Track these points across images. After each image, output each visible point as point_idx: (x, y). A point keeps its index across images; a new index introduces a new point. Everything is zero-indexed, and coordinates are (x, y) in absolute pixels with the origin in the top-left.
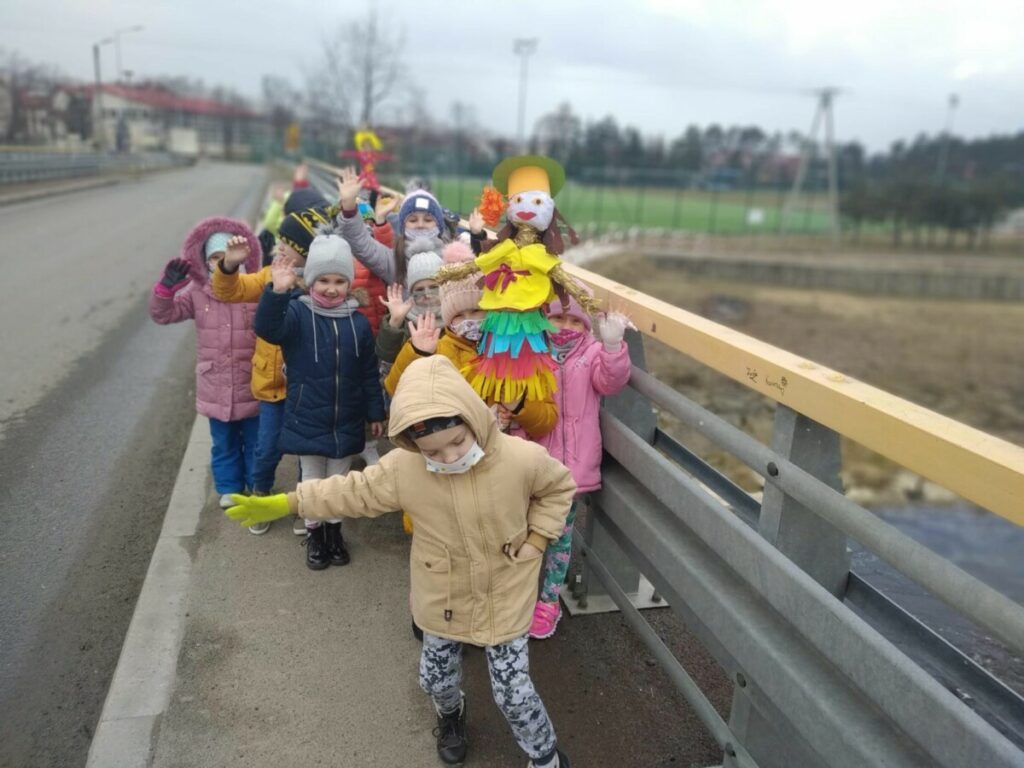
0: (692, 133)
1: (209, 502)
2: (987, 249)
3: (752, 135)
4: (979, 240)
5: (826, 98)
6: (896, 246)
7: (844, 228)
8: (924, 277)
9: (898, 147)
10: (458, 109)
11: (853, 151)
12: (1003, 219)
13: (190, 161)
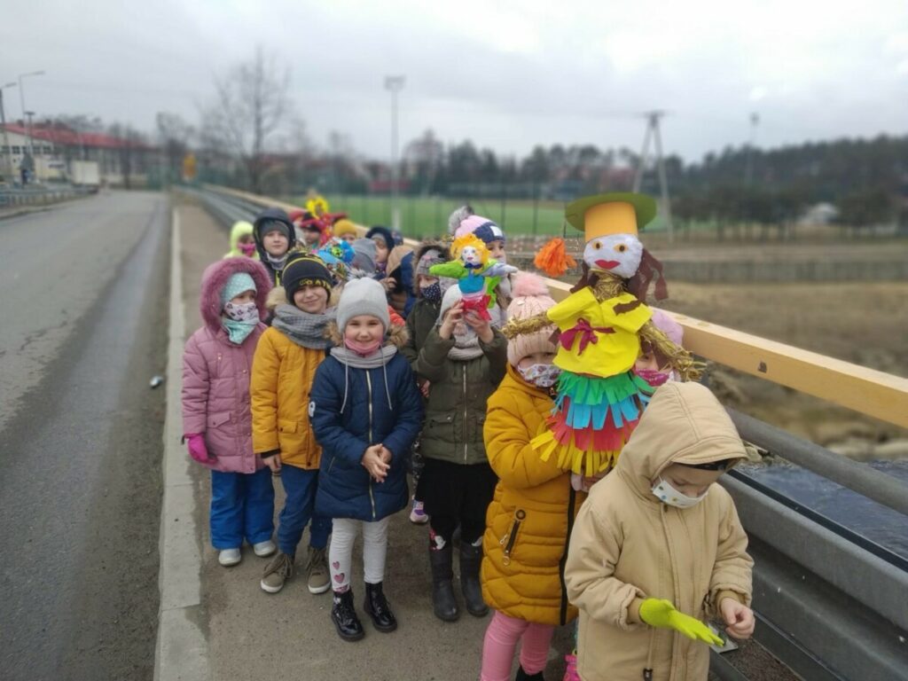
0: (539, 152)
1: (206, 560)
2: (795, 239)
3: (589, 152)
4: (787, 233)
5: (654, 120)
6: (720, 240)
7: (676, 227)
8: (749, 265)
9: (709, 158)
10: (335, 137)
11: (674, 162)
12: (804, 214)
13: (93, 190)
